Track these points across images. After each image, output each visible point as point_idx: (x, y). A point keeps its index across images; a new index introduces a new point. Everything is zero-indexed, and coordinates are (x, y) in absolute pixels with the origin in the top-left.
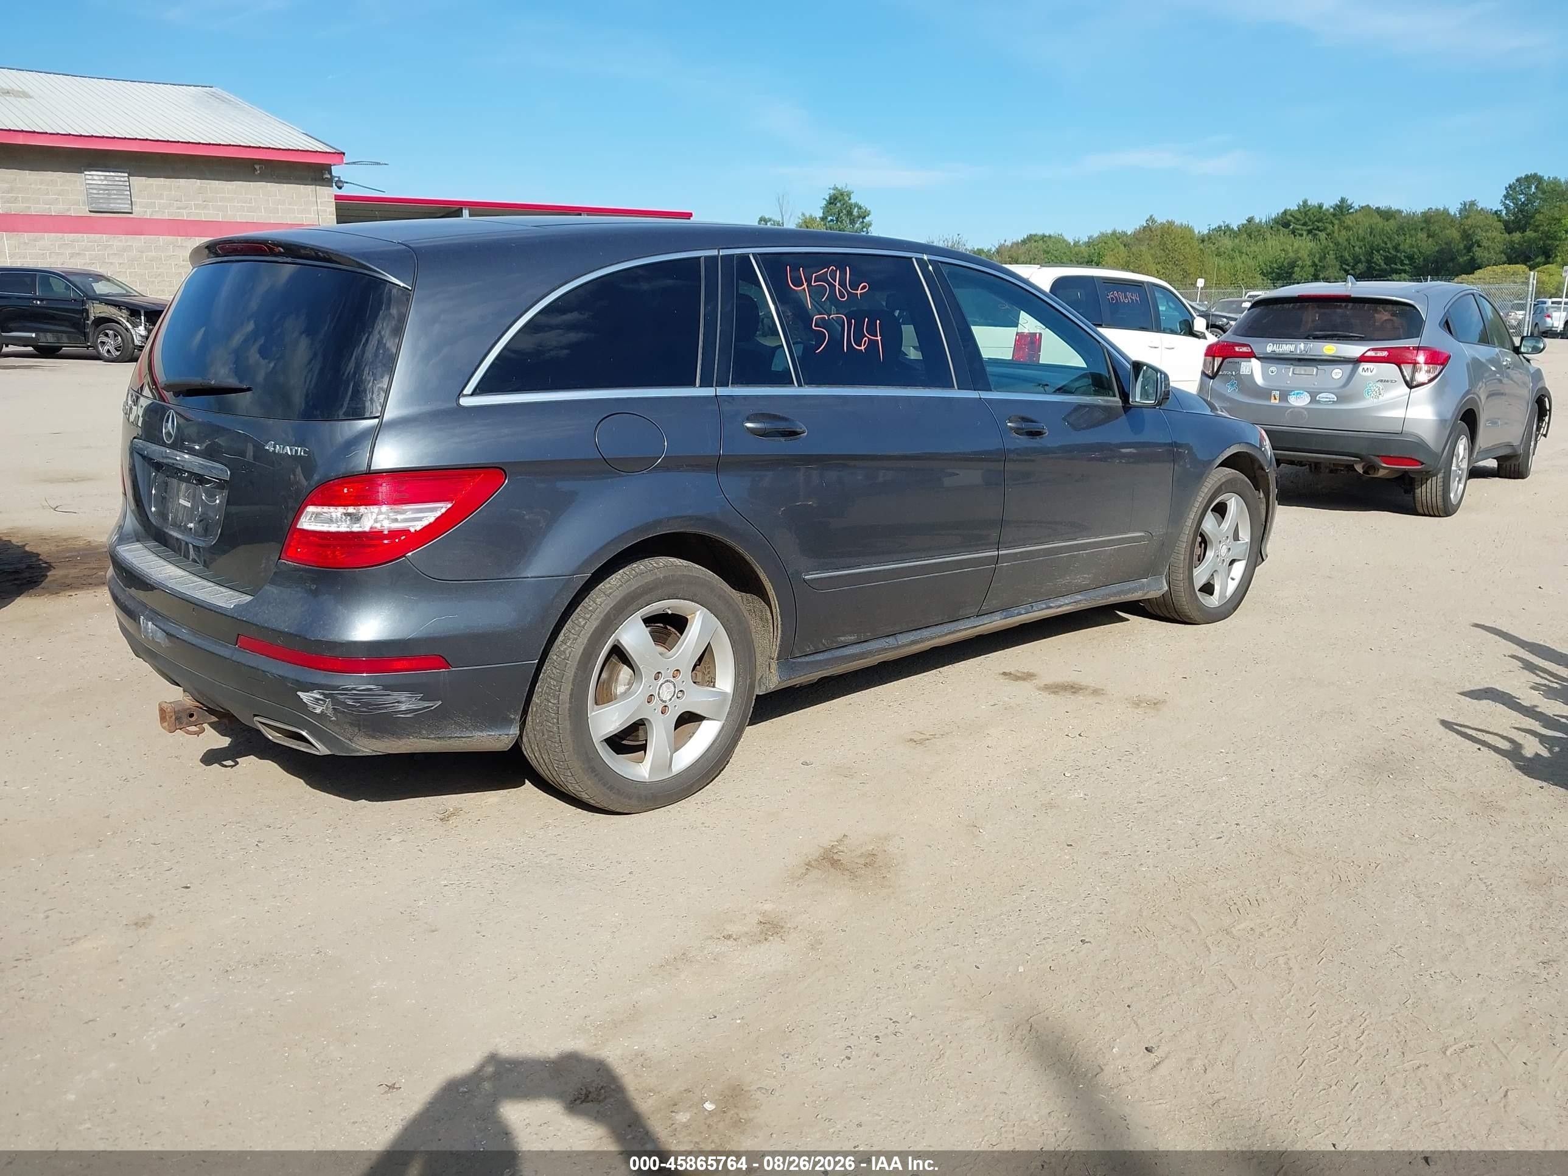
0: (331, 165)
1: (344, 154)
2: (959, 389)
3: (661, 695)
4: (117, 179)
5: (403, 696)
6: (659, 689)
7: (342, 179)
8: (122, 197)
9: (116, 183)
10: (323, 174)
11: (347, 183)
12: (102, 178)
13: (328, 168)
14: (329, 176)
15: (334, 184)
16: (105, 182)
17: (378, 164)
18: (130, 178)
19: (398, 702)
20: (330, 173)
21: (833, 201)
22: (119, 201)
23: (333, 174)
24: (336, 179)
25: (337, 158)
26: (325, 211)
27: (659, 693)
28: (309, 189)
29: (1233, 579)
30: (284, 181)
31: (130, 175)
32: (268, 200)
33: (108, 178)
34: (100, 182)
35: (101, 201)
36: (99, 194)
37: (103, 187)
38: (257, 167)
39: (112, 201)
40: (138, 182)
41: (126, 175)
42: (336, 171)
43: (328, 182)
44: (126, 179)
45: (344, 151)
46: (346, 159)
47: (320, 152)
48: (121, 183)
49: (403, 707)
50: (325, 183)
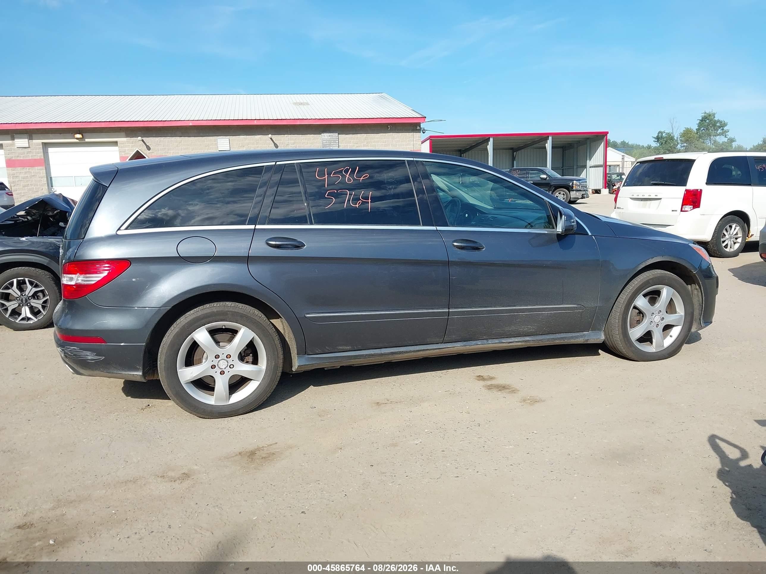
0: (420, 123)
1: (426, 117)
2: (423, 225)
3: (219, 365)
4: (334, 136)
5: (88, 353)
6: (218, 362)
7: (425, 129)
8: (335, 143)
9: (333, 138)
10: (417, 127)
11: (427, 130)
12: (328, 136)
13: (419, 124)
14: (419, 128)
15: (421, 132)
16: (329, 138)
17: (441, 120)
18: (339, 135)
19: (87, 355)
20: (420, 126)
21: (704, 119)
22: (334, 145)
23: (421, 127)
24: (423, 129)
25: (423, 119)
26: (417, 144)
27: (218, 365)
28: (410, 134)
29: (671, 336)
30: (400, 132)
31: (338, 134)
32: (393, 141)
33: (330, 136)
34: (327, 138)
35: (327, 146)
36: (326, 143)
37: (328, 140)
38: (389, 127)
39: (331, 146)
40: (342, 136)
41: (337, 134)
42: (422, 126)
43: (419, 131)
44: (337, 136)
45: (426, 116)
46: (426, 120)
47: (415, 118)
48: (335, 138)
49: (89, 358)
50: (417, 131)
